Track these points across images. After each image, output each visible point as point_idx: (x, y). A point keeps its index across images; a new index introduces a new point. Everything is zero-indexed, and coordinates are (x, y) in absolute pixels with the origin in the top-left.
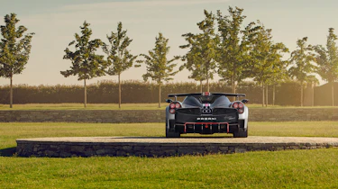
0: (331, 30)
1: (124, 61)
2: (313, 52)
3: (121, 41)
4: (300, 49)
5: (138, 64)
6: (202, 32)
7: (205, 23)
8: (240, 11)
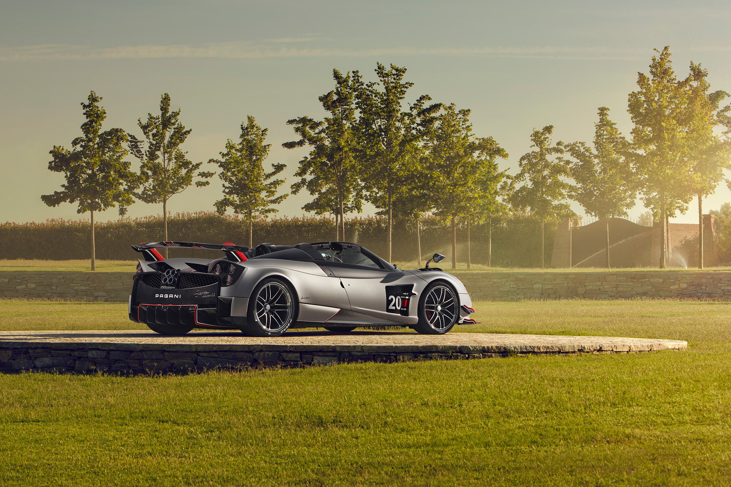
0: (603, 111)
1: (175, 172)
2: (567, 156)
3: (168, 134)
4: (537, 149)
5: (204, 180)
6: (329, 115)
7: (335, 97)
8: (400, 72)
